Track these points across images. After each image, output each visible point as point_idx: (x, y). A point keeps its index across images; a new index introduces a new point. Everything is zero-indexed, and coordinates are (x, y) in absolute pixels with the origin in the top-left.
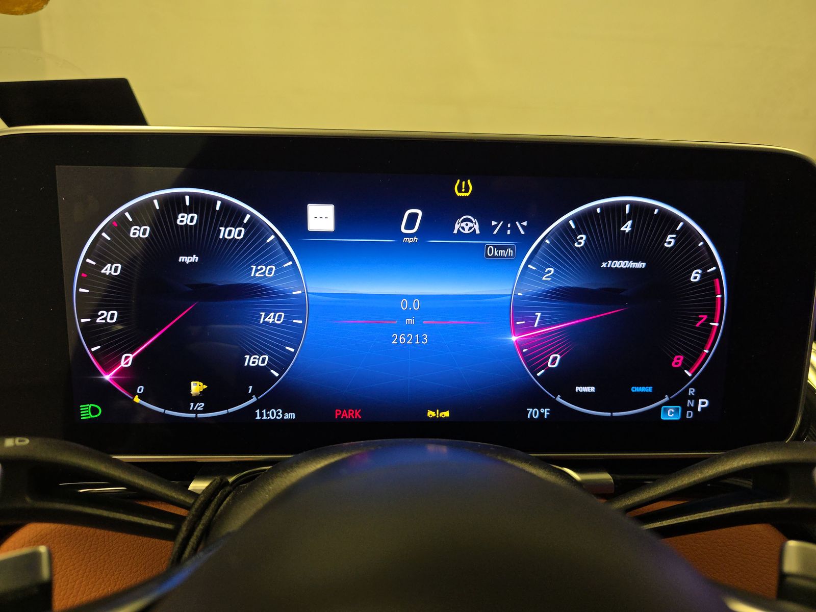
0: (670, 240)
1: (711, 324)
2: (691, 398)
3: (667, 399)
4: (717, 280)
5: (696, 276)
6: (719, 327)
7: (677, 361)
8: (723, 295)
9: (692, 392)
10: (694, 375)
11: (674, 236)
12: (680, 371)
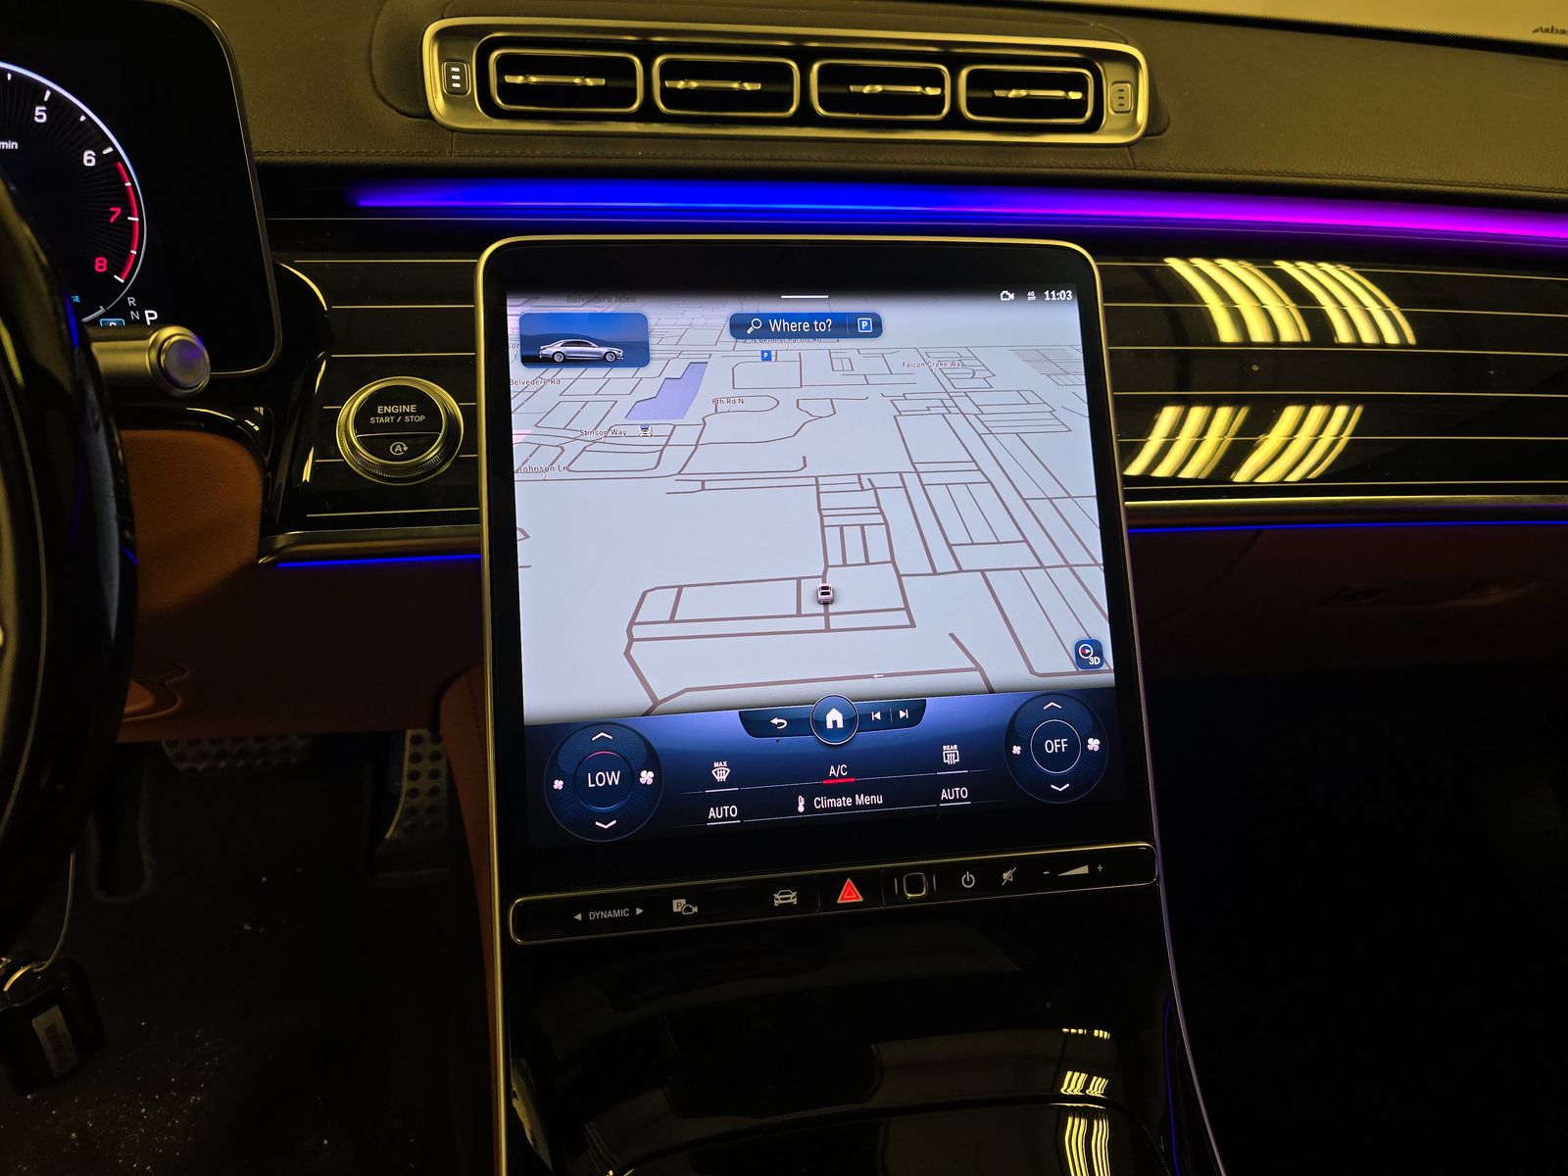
0: (41, 113)
1: (129, 218)
2: (133, 308)
3: (102, 310)
4: (119, 164)
5: (89, 158)
6: (141, 222)
7: (101, 264)
8: (132, 182)
9: (131, 301)
10: (127, 281)
11: (44, 108)
12: (108, 277)
